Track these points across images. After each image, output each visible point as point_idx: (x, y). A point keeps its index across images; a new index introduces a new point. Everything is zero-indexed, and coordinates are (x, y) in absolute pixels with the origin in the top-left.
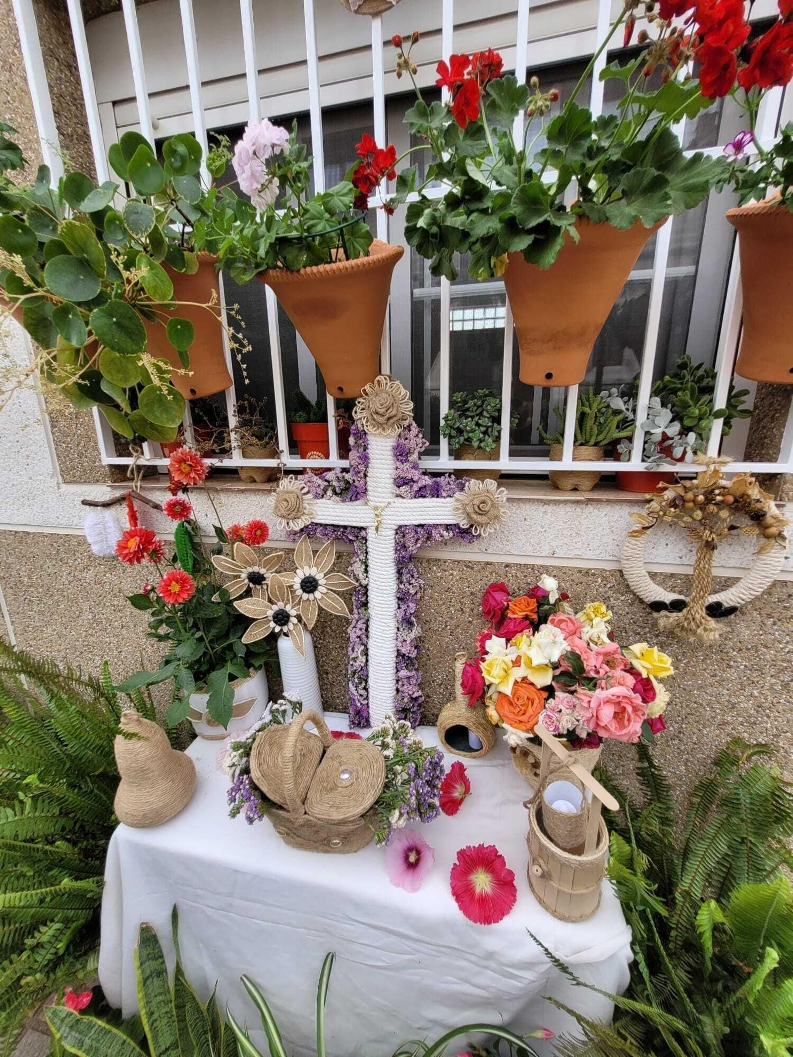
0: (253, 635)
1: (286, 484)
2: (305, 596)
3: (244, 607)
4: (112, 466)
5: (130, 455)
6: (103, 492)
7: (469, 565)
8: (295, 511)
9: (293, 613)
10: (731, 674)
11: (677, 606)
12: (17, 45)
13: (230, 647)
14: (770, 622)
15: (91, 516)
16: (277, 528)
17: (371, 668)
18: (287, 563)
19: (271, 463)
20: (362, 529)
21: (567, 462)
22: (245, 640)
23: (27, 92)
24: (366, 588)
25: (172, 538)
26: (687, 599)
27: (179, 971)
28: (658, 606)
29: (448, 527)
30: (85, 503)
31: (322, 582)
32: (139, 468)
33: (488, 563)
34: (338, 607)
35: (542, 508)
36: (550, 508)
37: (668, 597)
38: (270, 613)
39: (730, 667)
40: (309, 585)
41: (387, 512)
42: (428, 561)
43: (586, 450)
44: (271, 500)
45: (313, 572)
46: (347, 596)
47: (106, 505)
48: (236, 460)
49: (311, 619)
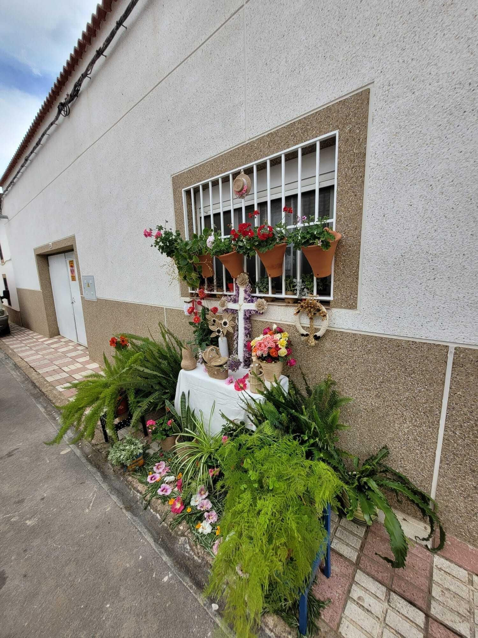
0: (213, 335)
1: (223, 299)
2: (224, 326)
3: (212, 328)
4: (191, 293)
5: (194, 290)
6: (188, 299)
7: (263, 322)
8: (223, 305)
9: (221, 330)
10: (326, 359)
11: (307, 335)
12: (183, 205)
13: (208, 338)
14: (333, 343)
15: (186, 304)
16: (220, 309)
17: (239, 348)
18: (221, 318)
19: (221, 293)
20: (237, 310)
21: (283, 295)
22: (211, 337)
23: (183, 213)
24: (238, 326)
25: (201, 312)
26: (309, 333)
27: (188, 407)
28: (303, 335)
29: (254, 310)
30: (185, 302)
31: (228, 323)
32: (196, 293)
33: (267, 322)
34: (231, 330)
35: (278, 307)
36: (280, 307)
37: (305, 333)
38: (216, 330)
39: (325, 356)
40: (225, 324)
41: (242, 306)
42: (254, 320)
43: (289, 292)
44: (219, 302)
45: (226, 320)
46: (233, 328)
47: (189, 303)
48: (215, 292)
49: (225, 333)
